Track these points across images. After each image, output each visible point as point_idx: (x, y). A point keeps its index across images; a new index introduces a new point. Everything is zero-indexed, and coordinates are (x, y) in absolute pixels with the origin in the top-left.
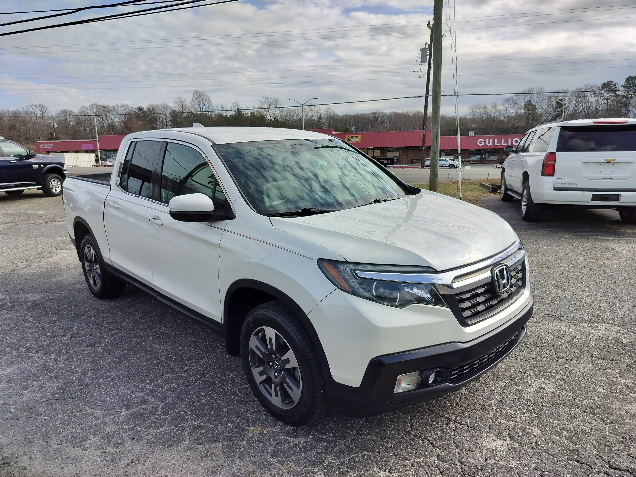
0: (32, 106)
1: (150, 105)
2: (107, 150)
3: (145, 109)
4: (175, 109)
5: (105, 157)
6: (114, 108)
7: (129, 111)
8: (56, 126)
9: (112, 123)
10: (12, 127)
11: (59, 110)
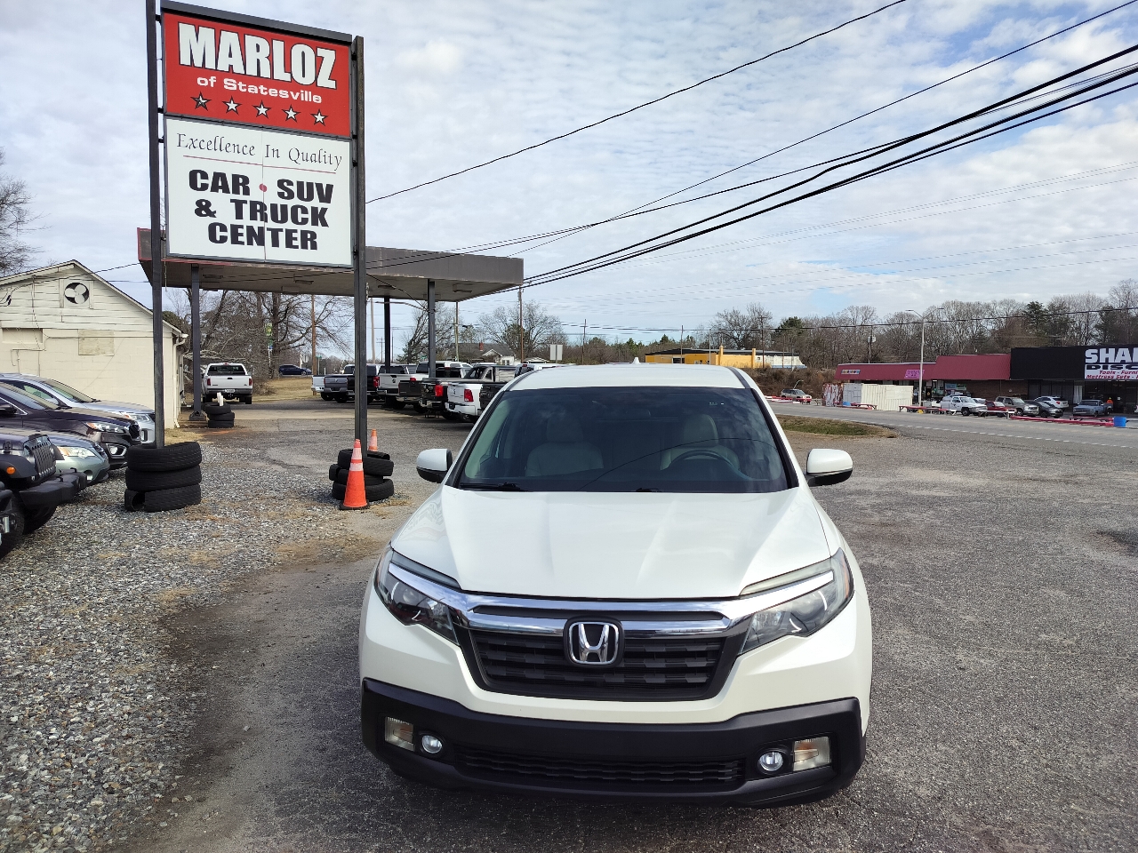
0: (851, 309)
1: (1057, 299)
2: (946, 381)
3: (1045, 306)
4: (1110, 304)
5: (942, 392)
6: (988, 307)
7: (1015, 310)
8: (874, 340)
9: (981, 332)
10: (817, 343)
11: (893, 314)
